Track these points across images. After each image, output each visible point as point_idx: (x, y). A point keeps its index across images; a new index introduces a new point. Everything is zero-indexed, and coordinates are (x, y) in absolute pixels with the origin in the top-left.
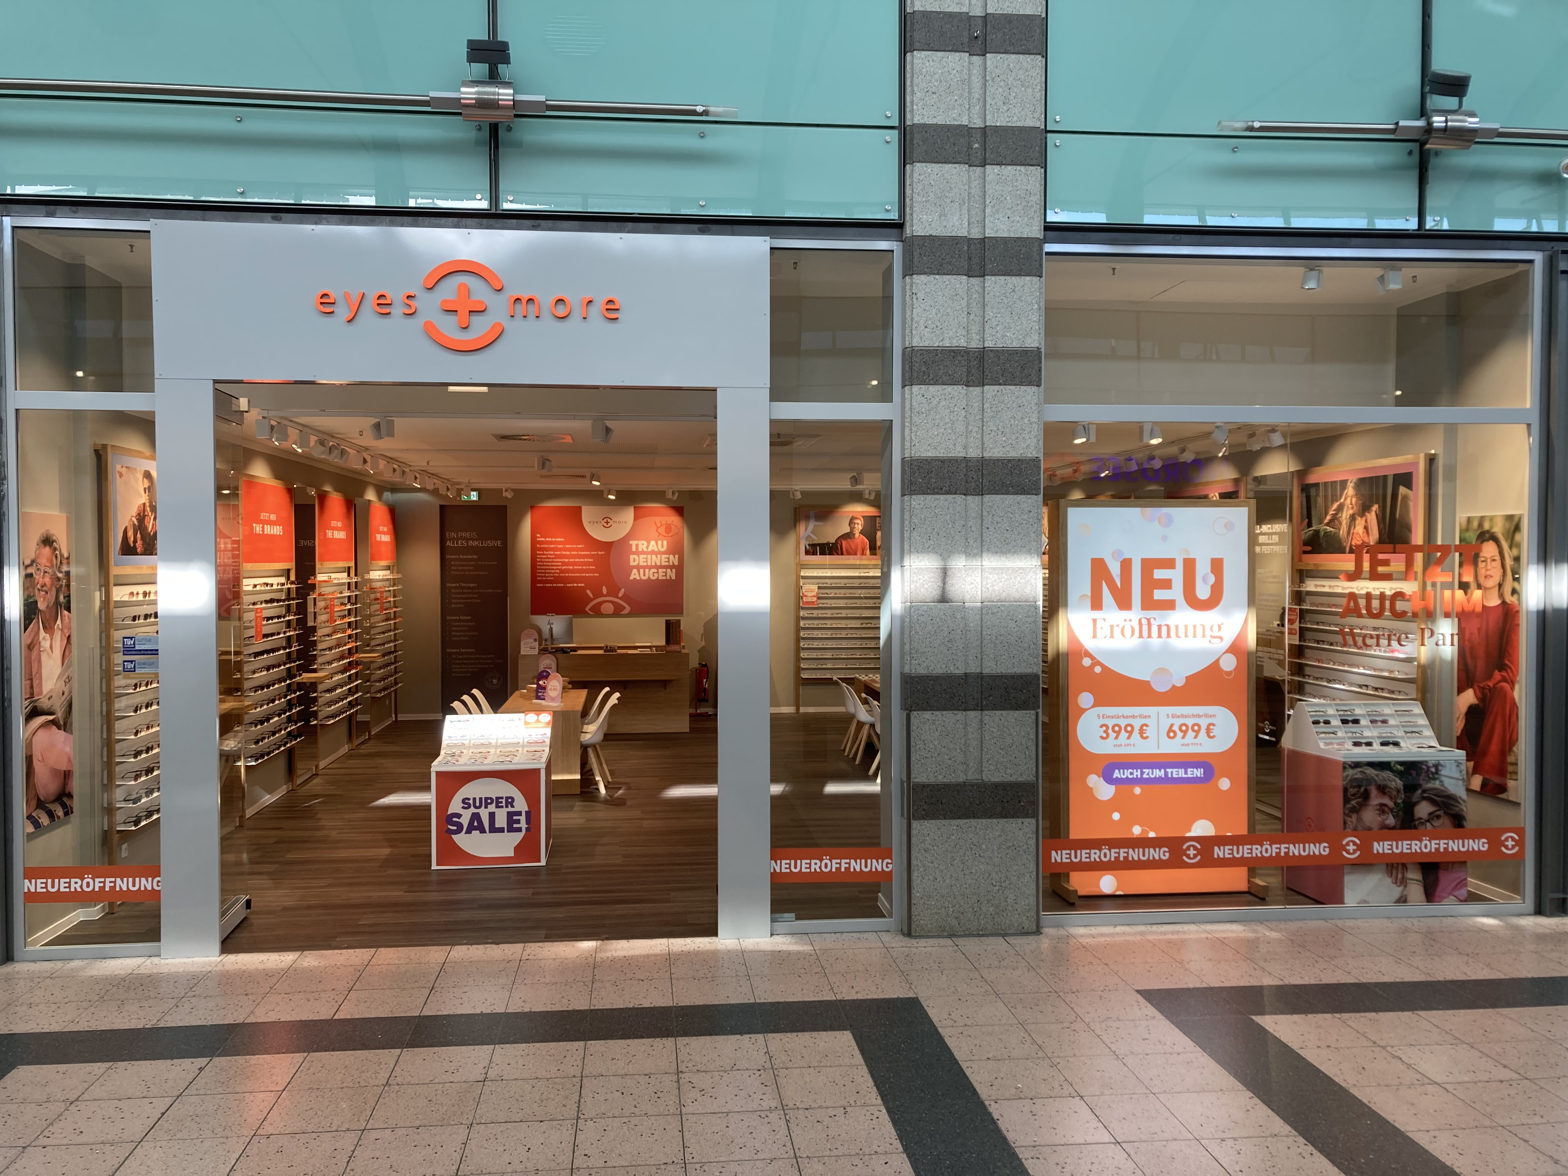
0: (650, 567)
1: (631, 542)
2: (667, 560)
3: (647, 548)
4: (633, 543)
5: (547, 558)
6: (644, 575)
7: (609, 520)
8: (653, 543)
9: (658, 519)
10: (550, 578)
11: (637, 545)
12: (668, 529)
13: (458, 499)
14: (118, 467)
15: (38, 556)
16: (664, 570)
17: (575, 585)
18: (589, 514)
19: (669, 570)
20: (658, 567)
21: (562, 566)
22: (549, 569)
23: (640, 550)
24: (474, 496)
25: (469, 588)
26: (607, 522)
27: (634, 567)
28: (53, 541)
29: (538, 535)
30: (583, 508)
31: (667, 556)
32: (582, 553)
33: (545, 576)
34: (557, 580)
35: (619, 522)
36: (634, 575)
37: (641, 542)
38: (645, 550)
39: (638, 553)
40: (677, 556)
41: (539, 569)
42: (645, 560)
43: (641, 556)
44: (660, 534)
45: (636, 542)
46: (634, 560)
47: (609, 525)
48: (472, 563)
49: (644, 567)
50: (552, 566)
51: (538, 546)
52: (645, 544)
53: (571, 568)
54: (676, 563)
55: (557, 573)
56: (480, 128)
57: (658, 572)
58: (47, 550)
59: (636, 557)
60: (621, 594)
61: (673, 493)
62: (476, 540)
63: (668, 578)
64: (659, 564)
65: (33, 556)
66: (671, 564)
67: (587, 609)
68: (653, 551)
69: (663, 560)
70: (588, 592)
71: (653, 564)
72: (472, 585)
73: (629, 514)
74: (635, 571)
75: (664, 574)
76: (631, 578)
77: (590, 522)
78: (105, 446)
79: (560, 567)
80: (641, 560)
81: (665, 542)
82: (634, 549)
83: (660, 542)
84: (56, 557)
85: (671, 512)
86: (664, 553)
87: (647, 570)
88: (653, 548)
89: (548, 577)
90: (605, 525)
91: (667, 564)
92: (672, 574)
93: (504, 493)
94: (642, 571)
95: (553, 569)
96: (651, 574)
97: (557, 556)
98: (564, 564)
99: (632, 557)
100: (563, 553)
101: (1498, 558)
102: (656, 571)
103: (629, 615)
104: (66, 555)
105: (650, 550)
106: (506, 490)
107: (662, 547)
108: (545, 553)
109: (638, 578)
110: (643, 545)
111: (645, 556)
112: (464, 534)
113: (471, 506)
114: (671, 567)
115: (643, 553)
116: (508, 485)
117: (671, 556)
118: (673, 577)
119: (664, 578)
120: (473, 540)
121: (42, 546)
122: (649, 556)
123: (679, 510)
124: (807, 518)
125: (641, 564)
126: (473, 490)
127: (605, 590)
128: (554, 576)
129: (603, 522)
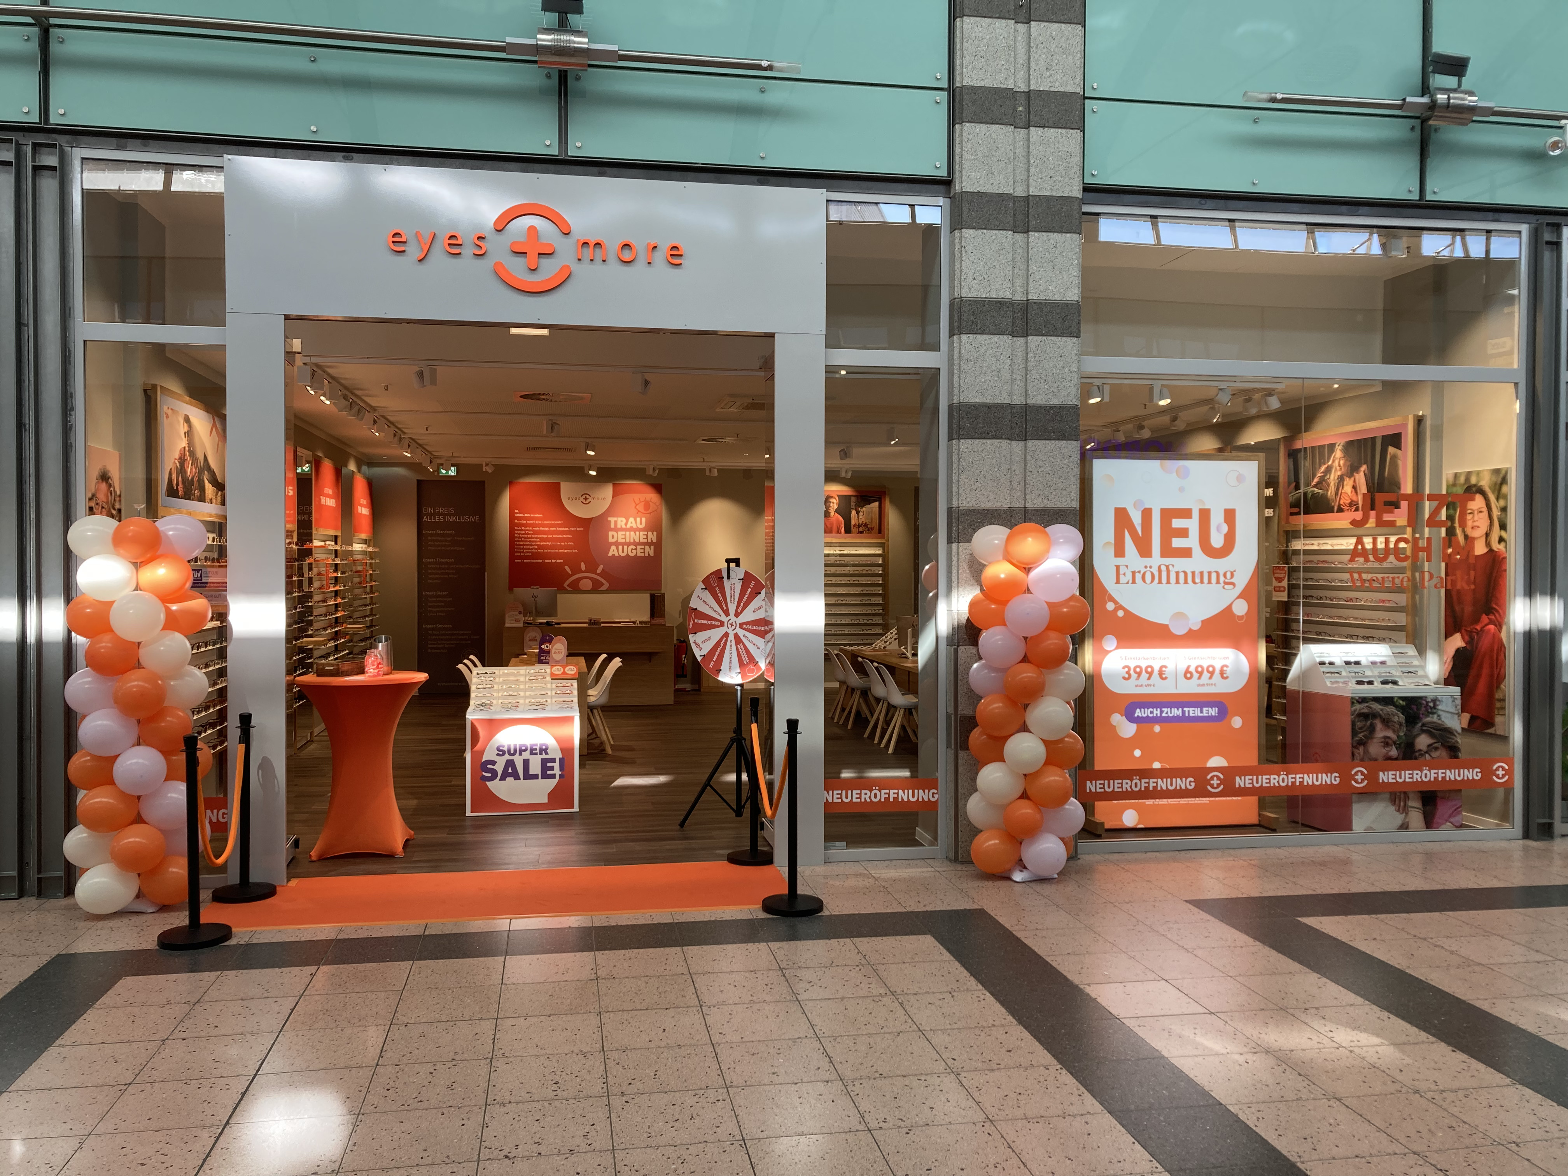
0: (629, 544)
1: (609, 519)
2: (645, 537)
3: (626, 524)
4: (612, 520)
5: (525, 534)
6: (623, 552)
7: (588, 497)
8: (631, 519)
9: (636, 496)
10: (528, 554)
11: (616, 522)
12: (647, 505)
13: (436, 474)
14: (165, 408)
15: (97, 490)
16: (643, 547)
17: (554, 561)
18: (567, 489)
19: (647, 547)
20: (636, 544)
21: (540, 542)
22: (528, 545)
23: (619, 526)
24: (452, 472)
25: (446, 563)
26: (585, 498)
27: (612, 544)
28: (109, 478)
29: (517, 511)
30: (562, 484)
31: (646, 533)
32: (561, 529)
33: (523, 552)
34: (536, 556)
35: (598, 499)
36: (613, 551)
37: (619, 519)
38: (624, 526)
39: (617, 530)
40: (655, 533)
41: (517, 545)
42: (624, 537)
43: (620, 533)
44: (639, 511)
45: (615, 519)
46: (612, 537)
47: (588, 501)
48: (448, 539)
49: (623, 544)
50: (530, 541)
51: (516, 521)
52: (624, 520)
53: (550, 544)
54: (655, 540)
55: (535, 549)
56: (549, 76)
57: (636, 549)
58: (104, 486)
59: (614, 533)
60: (599, 571)
61: (654, 470)
62: (454, 515)
63: (647, 555)
64: (637, 540)
65: (93, 491)
66: (649, 541)
67: (565, 585)
68: (632, 527)
69: (641, 537)
70: (567, 568)
71: (632, 541)
72: (449, 561)
73: (607, 491)
74: (613, 548)
75: (643, 551)
76: (610, 554)
77: (569, 499)
78: (154, 387)
79: (538, 543)
80: (620, 537)
81: (644, 519)
82: (613, 526)
83: (638, 519)
84: (111, 493)
85: (649, 489)
86: (643, 530)
87: (625, 547)
88: (631, 525)
89: (526, 552)
90: (584, 501)
91: (646, 540)
92: (650, 551)
93: (484, 468)
94: (620, 547)
95: (531, 545)
96: (629, 551)
97: (535, 532)
98: (542, 540)
99: (610, 533)
100: (541, 529)
101: (1485, 509)
102: (634, 547)
103: (607, 591)
104: (118, 493)
105: (628, 526)
106: (487, 465)
107: (641, 524)
108: (523, 528)
109: (617, 555)
110: (621, 522)
111: (624, 533)
112: (440, 510)
113: (448, 480)
114: (649, 544)
115: (622, 529)
116: (488, 460)
117: (650, 533)
118: (652, 554)
119: (643, 554)
120: (450, 515)
121: (100, 480)
122: (628, 533)
123: (658, 488)
125: (620, 540)
126: (453, 465)
127: (583, 567)
128: (532, 552)
129: (582, 499)
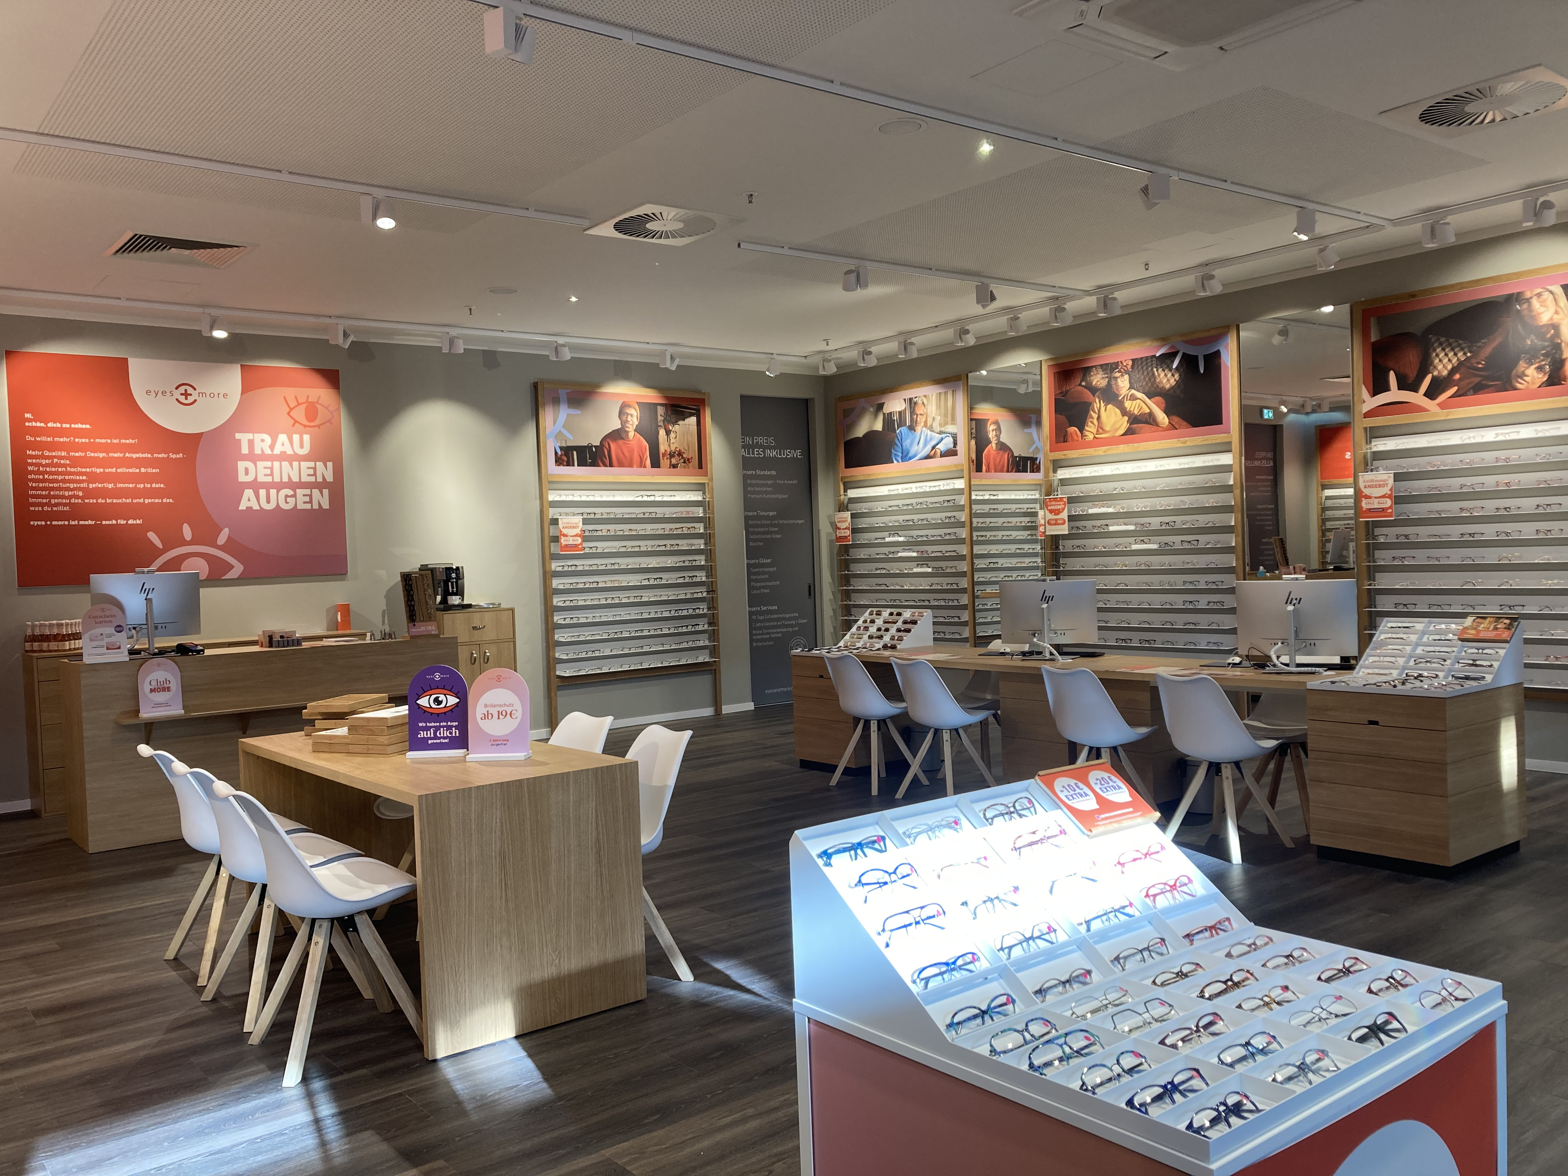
0: (279, 486)
1: (238, 436)
2: (311, 472)
3: (272, 447)
4: (243, 438)
5: (52, 465)
6: (268, 501)
7: (190, 390)
8: (282, 438)
9: (290, 393)
10: (60, 508)
11: (251, 443)
12: (311, 412)
16: (308, 491)
17: (123, 522)
19: (316, 492)
20: (294, 486)
21: (88, 482)
22: (59, 489)
23: (258, 451)
27: (248, 485)
29: (28, 415)
30: (131, 361)
31: (312, 464)
32: (135, 456)
33: (49, 504)
34: (77, 512)
35: (212, 396)
36: (248, 501)
37: (258, 437)
38: (268, 451)
39: (253, 458)
40: (330, 465)
41: (33, 489)
42: (268, 471)
43: (261, 464)
44: (296, 421)
45: (250, 436)
46: (246, 472)
47: (190, 399)
49: (268, 486)
50: (64, 481)
51: (28, 438)
52: (268, 439)
53: (110, 486)
54: (330, 478)
55: (77, 497)
57: (294, 496)
59: (249, 465)
60: (222, 539)
63: (316, 506)
64: (295, 479)
66: (320, 479)
68: (283, 453)
69: (303, 471)
70: (152, 536)
71: (285, 479)
74: (249, 493)
75: (307, 499)
76: (242, 507)
79: (84, 485)
80: (261, 471)
81: (307, 438)
82: (245, 450)
83: (296, 437)
85: (317, 379)
86: (305, 458)
87: (273, 492)
88: (283, 449)
89: (56, 505)
90: (182, 399)
91: (312, 479)
92: (322, 499)
94: (262, 492)
95: (68, 489)
96: (280, 500)
97: (75, 462)
98: (92, 478)
99: (242, 465)
100: (90, 454)
102: (291, 492)
103: (242, 580)
105: (277, 451)
107: (302, 446)
108: (47, 453)
109: (256, 507)
110: (262, 442)
111: (269, 464)
114: (320, 486)
115: (263, 457)
117: (320, 465)
118: (326, 505)
119: (308, 506)
122: (276, 464)
123: (332, 377)
124: (556, 401)
125: (261, 479)
127: (187, 532)
128: (70, 504)
129: (177, 394)
